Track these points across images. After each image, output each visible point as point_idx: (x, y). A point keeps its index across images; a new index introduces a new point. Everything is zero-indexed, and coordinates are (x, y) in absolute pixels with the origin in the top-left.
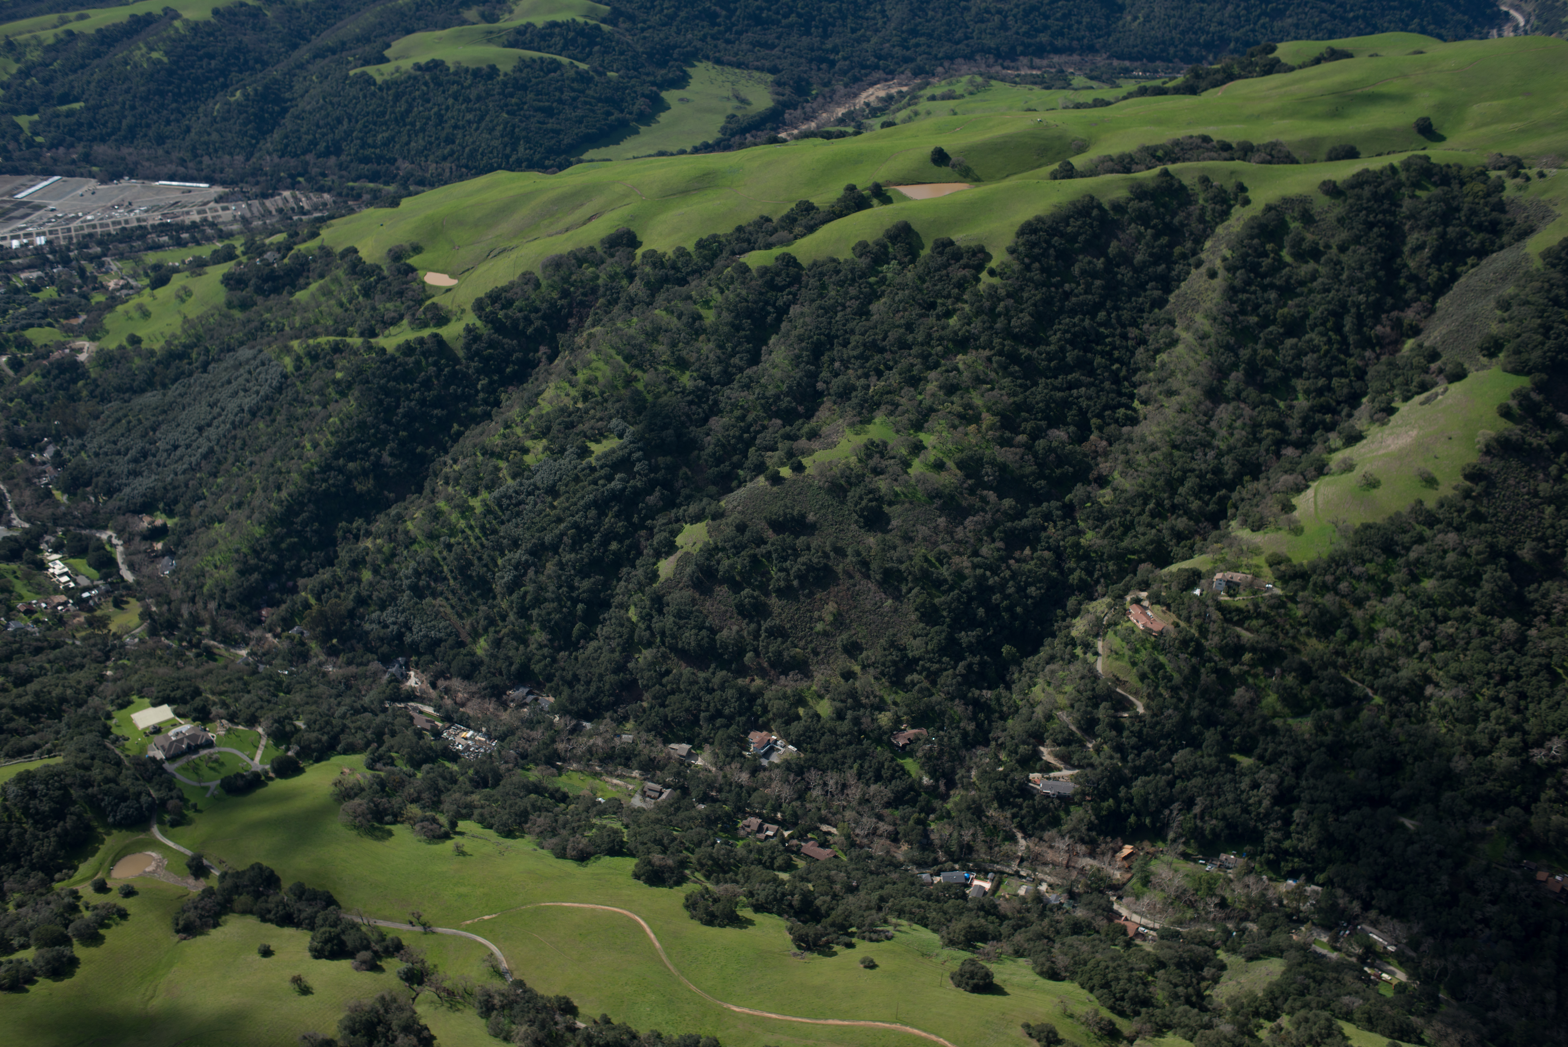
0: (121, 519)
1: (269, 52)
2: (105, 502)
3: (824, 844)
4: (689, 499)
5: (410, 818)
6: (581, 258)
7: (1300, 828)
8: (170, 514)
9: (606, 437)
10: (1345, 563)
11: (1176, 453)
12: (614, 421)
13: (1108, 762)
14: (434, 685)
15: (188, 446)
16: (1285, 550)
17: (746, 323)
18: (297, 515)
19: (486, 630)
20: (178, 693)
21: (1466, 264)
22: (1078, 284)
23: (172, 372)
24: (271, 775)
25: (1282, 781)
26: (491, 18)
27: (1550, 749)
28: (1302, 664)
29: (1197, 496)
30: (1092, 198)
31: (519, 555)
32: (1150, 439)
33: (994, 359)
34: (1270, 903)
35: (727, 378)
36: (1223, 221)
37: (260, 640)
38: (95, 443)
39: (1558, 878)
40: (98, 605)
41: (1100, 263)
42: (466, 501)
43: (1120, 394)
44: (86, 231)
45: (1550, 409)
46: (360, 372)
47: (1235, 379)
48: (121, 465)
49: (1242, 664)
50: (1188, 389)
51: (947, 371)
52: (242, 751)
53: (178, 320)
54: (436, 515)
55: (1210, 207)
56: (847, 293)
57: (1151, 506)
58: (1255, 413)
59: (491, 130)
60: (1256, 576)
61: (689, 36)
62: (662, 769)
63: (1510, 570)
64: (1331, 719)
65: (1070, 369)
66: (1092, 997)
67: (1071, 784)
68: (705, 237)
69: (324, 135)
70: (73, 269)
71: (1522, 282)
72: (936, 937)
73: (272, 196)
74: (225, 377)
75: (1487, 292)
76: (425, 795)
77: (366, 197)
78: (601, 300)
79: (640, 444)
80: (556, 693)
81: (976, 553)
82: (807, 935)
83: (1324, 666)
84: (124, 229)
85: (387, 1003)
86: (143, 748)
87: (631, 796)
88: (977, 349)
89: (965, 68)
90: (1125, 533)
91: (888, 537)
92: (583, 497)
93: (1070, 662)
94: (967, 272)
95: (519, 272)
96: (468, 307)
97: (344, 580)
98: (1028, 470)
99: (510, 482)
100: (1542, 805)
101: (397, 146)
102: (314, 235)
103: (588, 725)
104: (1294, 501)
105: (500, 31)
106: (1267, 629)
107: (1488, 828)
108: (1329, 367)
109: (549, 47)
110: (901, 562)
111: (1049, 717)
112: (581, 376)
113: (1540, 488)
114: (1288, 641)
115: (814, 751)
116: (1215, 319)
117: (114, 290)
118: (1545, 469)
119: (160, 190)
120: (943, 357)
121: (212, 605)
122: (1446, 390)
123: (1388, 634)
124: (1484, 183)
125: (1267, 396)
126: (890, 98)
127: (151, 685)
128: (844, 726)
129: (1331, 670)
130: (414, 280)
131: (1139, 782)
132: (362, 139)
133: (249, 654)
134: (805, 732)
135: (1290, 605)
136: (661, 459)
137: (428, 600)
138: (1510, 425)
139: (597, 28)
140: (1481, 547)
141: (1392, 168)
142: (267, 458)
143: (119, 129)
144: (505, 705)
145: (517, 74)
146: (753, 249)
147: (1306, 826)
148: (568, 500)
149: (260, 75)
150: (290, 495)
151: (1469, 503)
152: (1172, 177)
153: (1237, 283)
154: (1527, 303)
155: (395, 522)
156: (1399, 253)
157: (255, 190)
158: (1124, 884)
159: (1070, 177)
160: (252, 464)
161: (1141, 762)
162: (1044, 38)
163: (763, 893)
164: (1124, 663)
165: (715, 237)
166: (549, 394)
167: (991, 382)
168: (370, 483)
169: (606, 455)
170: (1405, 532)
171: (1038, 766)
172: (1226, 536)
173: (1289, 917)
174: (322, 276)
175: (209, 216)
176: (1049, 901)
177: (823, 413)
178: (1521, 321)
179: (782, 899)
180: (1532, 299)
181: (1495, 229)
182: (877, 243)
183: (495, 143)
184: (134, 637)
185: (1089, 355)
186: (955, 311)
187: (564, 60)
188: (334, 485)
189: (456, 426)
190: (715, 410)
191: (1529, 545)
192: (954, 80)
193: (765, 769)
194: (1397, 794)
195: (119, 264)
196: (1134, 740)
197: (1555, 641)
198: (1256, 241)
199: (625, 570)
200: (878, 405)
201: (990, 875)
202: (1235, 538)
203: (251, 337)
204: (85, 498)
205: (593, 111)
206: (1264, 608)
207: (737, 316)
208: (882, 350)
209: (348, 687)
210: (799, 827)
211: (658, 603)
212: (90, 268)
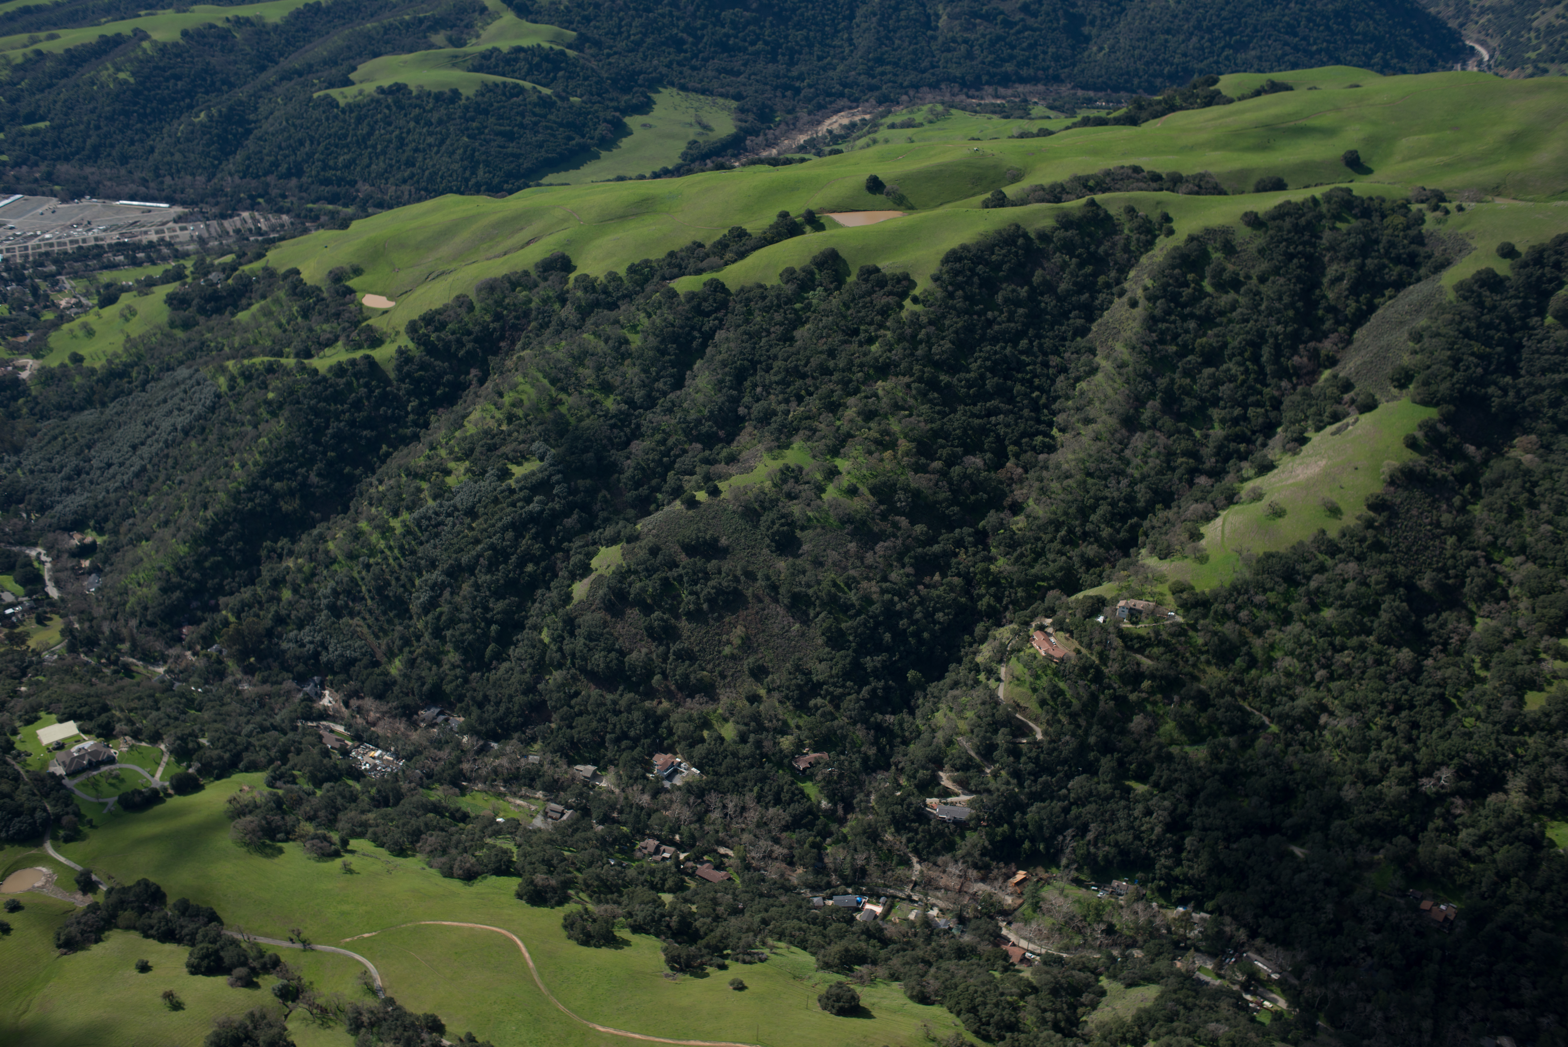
0: (51, 536)
1: (236, 74)
2: (37, 519)
3: (719, 867)
4: (607, 521)
5: (301, 836)
6: (515, 282)
7: (1191, 856)
8: (100, 531)
9: (527, 460)
10: (1247, 592)
11: (1090, 481)
12: (536, 444)
13: (1004, 787)
14: (347, 705)
15: (121, 465)
16: (1189, 579)
17: (672, 347)
18: (222, 533)
19: (401, 651)
20: (85, 710)
21: (1383, 295)
22: (1002, 312)
23: (112, 390)
24: (170, 791)
25: (1175, 809)
26: (459, 43)
27: (1439, 779)
28: (1200, 692)
29: (1108, 523)
30: (1018, 227)
31: (436, 576)
32: (1065, 466)
33: (913, 386)
34: (1158, 930)
35: (650, 402)
36: (1147, 251)
37: (178, 657)
38: (31, 460)
39: (1443, 907)
40: (21, 622)
41: (1023, 292)
42: (387, 522)
43: (1039, 421)
44: (43, 250)
45: (1455, 440)
46: (292, 392)
47: (1152, 407)
48: (55, 483)
49: (1142, 691)
50: (1105, 417)
51: (866, 397)
52: (143, 767)
53: (122, 338)
54: (357, 535)
55: (1134, 236)
56: (772, 319)
57: (1063, 533)
58: (1170, 442)
59: (451, 154)
60: (1159, 604)
61: (655, 62)
62: (565, 790)
63: (1409, 601)
64: (1226, 746)
65: (990, 397)
66: (958, 1021)
67: (968, 810)
68: (637, 262)
69: (286, 156)
70: (25, 286)
71: (1435, 314)
72: (813, 959)
73: (231, 216)
74: (161, 396)
75: (1402, 323)
76: (322, 813)
77: (323, 219)
78: (533, 324)
79: (560, 467)
80: (466, 712)
81: (885, 579)
82: (679, 956)
83: (1221, 694)
84: (80, 248)
85: (257, 1019)
86: (45, 764)
87: (532, 817)
88: (897, 375)
89: (930, 96)
90: (1035, 560)
91: (799, 562)
92: (501, 519)
93: (973, 687)
94: (891, 300)
95: (454, 294)
96: (402, 329)
97: (264, 599)
98: (941, 496)
99: (431, 503)
100: (1430, 833)
101: (358, 169)
102: (260, 256)
103: (495, 745)
104: (1203, 530)
105: (466, 55)
106: (1167, 656)
107: (1376, 857)
108: (1245, 397)
109: (514, 71)
110: (809, 586)
111: (950, 743)
112: (507, 399)
113: (1442, 519)
114: (1188, 669)
115: (716, 773)
116: (1134, 348)
117: (66, 308)
118: (1449, 500)
119: (120, 209)
120: (863, 383)
121: (133, 623)
122: (1357, 420)
123: (1286, 662)
124: (1405, 216)
125: (1182, 425)
126: (853, 126)
127: (59, 701)
128: (746, 749)
129: (1228, 698)
130: (352, 302)
131: (1034, 808)
132: (323, 161)
133: (166, 672)
134: (708, 754)
135: (1191, 633)
136: (580, 482)
137: (344, 620)
138: (1415, 456)
139: (562, 53)
140: (1380, 577)
141: (1314, 200)
142: (196, 476)
143: (83, 149)
144: (414, 725)
145: (479, 99)
146: (683, 274)
147: (1197, 854)
148: (486, 521)
149: (226, 96)
150: (216, 514)
151: (1370, 533)
152: (1098, 207)
153: (1158, 312)
154: (1438, 335)
155: (316, 542)
156: (1318, 284)
157: (215, 210)
158: (1015, 910)
159: (1002, 205)
160: (181, 482)
161: (1038, 787)
162: (1009, 67)
163: (641, 913)
164: (1025, 690)
165: (646, 263)
166: (475, 415)
167: (909, 409)
168: (297, 503)
169: (525, 477)
170: (1307, 561)
171: (936, 791)
172: (1134, 563)
173: (1176, 944)
174: (264, 297)
175: (167, 236)
176: (938, 925)
177: (744, 438)
178: (1432, 353)
179: (660, 920)
180: (1443, 331)
181: (1413, 261)
182: (803, 270)
183: (455, 166)
184: (53, 653)
185: (1009, 383)
186: (877, 337)
187: (527, 85)
188: (260, 505)
189: (384, 447)
190: (637, 434)
191: (1428, 575)
192: (915, 109)
193: (667, 791)
194: (1288, 822)
195: (73, 283)
196: (1031, 766)
197: (1448, 672)
198: (1177, 271)
199: (539, 592)
200: (797, 430)
201: (882, 899)
202: (1143, 566)
203: (191, 356)
204: (17, 514)
205: (554, 136)
206: (1165, 636)
207: (663, 341)
208: (804, 376)
209: (262, 705)
210: (695, 849)
211: (570, 624)
212: (43, 286)
